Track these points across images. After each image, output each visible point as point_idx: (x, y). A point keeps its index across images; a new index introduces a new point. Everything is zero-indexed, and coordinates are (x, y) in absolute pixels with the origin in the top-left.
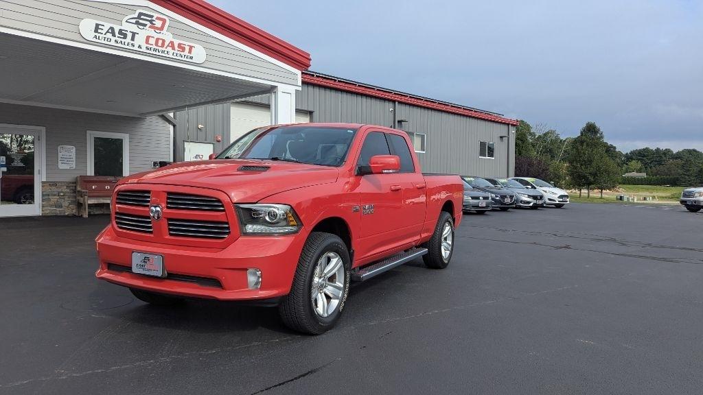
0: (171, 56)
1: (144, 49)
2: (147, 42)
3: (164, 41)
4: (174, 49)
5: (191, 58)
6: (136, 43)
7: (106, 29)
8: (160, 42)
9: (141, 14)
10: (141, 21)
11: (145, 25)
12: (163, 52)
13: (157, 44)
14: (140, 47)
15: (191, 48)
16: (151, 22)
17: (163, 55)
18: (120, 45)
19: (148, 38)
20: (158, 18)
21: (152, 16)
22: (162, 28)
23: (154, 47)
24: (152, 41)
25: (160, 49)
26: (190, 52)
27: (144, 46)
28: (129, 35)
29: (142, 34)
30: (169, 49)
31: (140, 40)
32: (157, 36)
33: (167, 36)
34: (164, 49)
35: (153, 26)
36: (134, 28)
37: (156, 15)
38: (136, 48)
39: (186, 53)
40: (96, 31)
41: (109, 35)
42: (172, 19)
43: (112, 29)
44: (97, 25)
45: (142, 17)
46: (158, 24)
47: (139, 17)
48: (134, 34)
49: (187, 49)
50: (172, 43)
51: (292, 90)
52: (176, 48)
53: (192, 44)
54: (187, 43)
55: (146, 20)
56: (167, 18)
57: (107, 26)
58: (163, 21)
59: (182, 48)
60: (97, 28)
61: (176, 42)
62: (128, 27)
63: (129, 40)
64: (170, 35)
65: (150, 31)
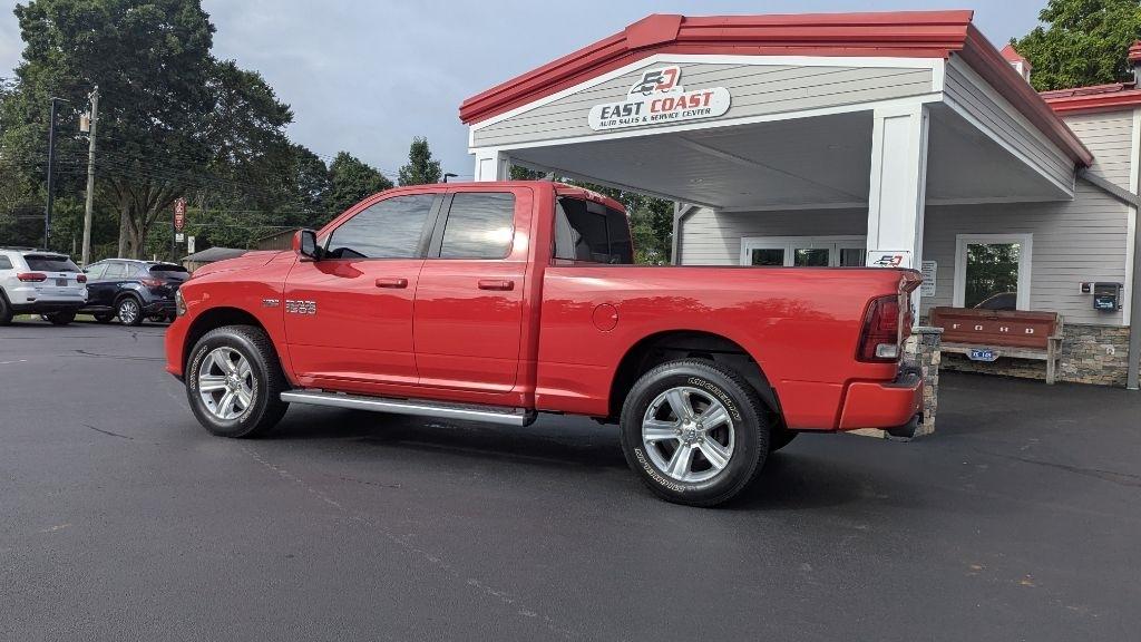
0: (680, 118)
1: (649, 121)
2: (653, 111)
3: (672, 100)
4: (684, 106)
5: (708, 111)
6: (641, 116)
7: (611, 111)
8: (668, 102)
9: (647, 76)
10: (647, 85)
11: (651, 88)
12: (671, 116)
13: (664, 109)
14: (645, 119)
15: (708, 95)
16: (658, 81)
17: (672, 120)
18: (624, 125)
19: (654, 105)
20: (667, 72)
21: (660, 73)
22: (669, 85)
23: (661, 113)
24: (659, 106)
25: (667, 113)
26: (706, 103)
27: (649, 115)
28: (634, 108)
29: (647, 100)
30: (680, 110)
31: (646, 111)
32: (663, 96)
33: (677, 92)
34: (671, 112)
35: (661, 87)
36: (639, 97)
37: (664, 69)
38: (641, 123)
39: (701, 106)
40: (603, 117)
41: (615, 117)
42: (684, 65)
43: (618, 108)
44: (604, 109)
45: (649, 79)
46: (666, 79)
47: (646, 81)
48: (639, 105)
49: (702, 99)
50: (683, 99)
51: (914, 107)
52: (688, 104)
53: (710, 91)
54: (702, 92)
55: (653, 81)
56: (677, 67)
57: (613, 107)
58: (673, 72)
59: (695, 101)
60: (604, 112)
61: (688, 96)
62: (632, 99)
63: (633, 115)
64: (680, 88)
65: (657, 94)
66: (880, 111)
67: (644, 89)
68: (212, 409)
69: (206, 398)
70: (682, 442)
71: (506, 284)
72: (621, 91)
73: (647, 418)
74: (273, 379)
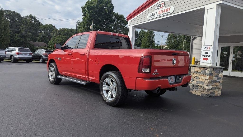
0: (164, 15)
1: (158, 16)
2: (159, 14)
3: (163, 11)
7: (151, 15)
9: (158, 5)
10: (158, 8)
11: (159, 8)
13: (161, 13)
16: (160, 6)
17: (162, 15)
18: (154, 18)
20: (162, 4)
21: (160, 4)
22: (162, 7)
23: (161, 14)
24: (160, 12)
25: (162, 14)
26: (169, 11)
29: (158, 11)
30: (164, 13)
31: (158, 14)
33: (163, 9)
38: (157, 17)
39: (168, 11)
40: (150, 16)
41: (152, 16)
42: (165, 2)
45: (159, 6)
46: (161, 6)
47: (158, 7)
48: (156, 12)
49: (168, 9)
51: (215, 5)
52: (166, 11)
53: (169, 7)
54: (168, 8)
55: (159, 7)
56: (164, 2)
57: (152, 13)
58: (163, 4)
59: (167, 10)
60: (150, 15)
61: (166, 9)
62: (155, 11)
63: (155, 15)
64: (164, 7)
65: (160, 10)
66: (207, 7)
67: (158, 9)
68: (50, 78)
69: (50, 76)
70: (110, 90)
71: (83, 54)
72: (153, 10)
73: (104, 85)
74: (57, 73)
